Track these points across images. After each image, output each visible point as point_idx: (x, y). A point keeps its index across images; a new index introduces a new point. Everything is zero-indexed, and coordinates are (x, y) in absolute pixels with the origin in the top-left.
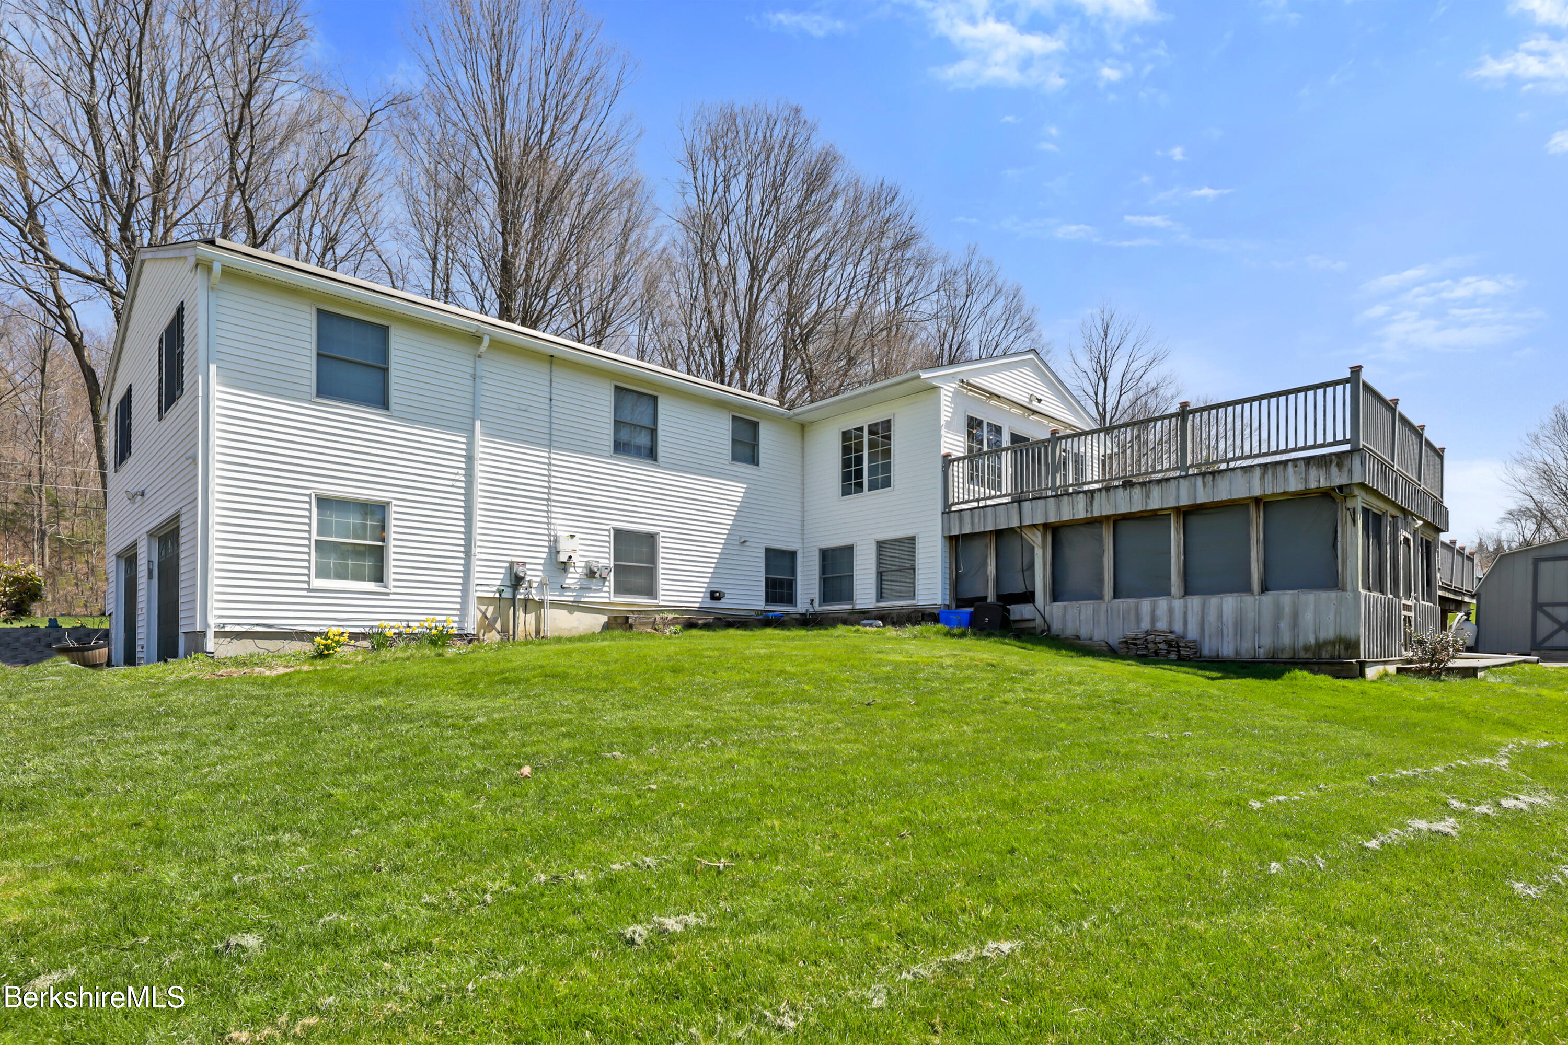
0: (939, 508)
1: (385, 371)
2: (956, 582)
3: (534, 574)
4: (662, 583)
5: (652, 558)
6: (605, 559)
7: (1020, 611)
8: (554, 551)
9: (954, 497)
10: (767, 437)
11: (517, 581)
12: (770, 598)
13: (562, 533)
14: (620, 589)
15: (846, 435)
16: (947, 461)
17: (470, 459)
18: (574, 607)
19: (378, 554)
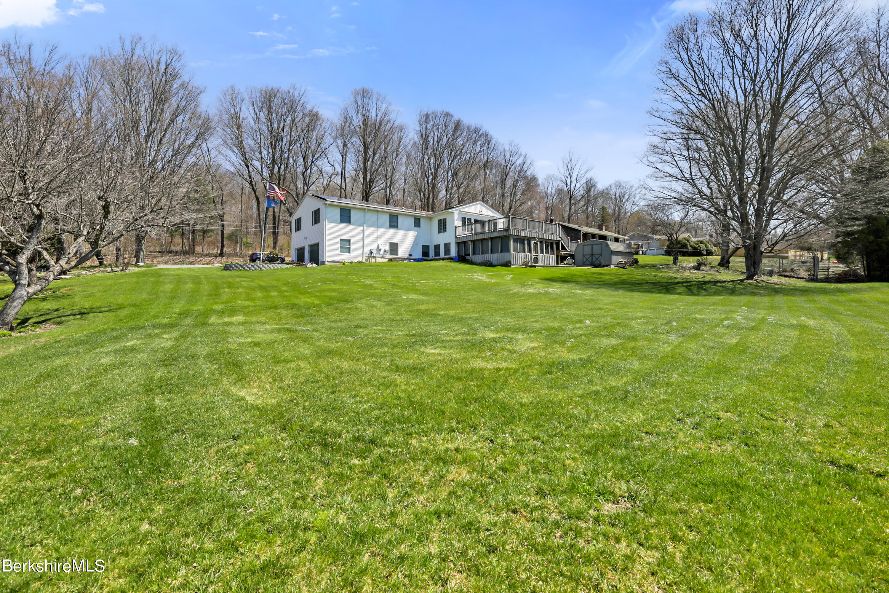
0: (454, 237)
1: (350, 217)
2: (458, 252)
3: (375, 251)
4: (399, 253)
5: (397, 248)
6: (388, 248)
7: (468, 257)
8: (378, 247)
9: (458, 234)
10: (422, 221)
11: (371, 253)
12: (423, 256)
13: (380, 244)
14: (391, 254)
15: (439, 221)
16: (456, 227)
17: (363, 231)
18: (382, 257)
19: (349, 248)
